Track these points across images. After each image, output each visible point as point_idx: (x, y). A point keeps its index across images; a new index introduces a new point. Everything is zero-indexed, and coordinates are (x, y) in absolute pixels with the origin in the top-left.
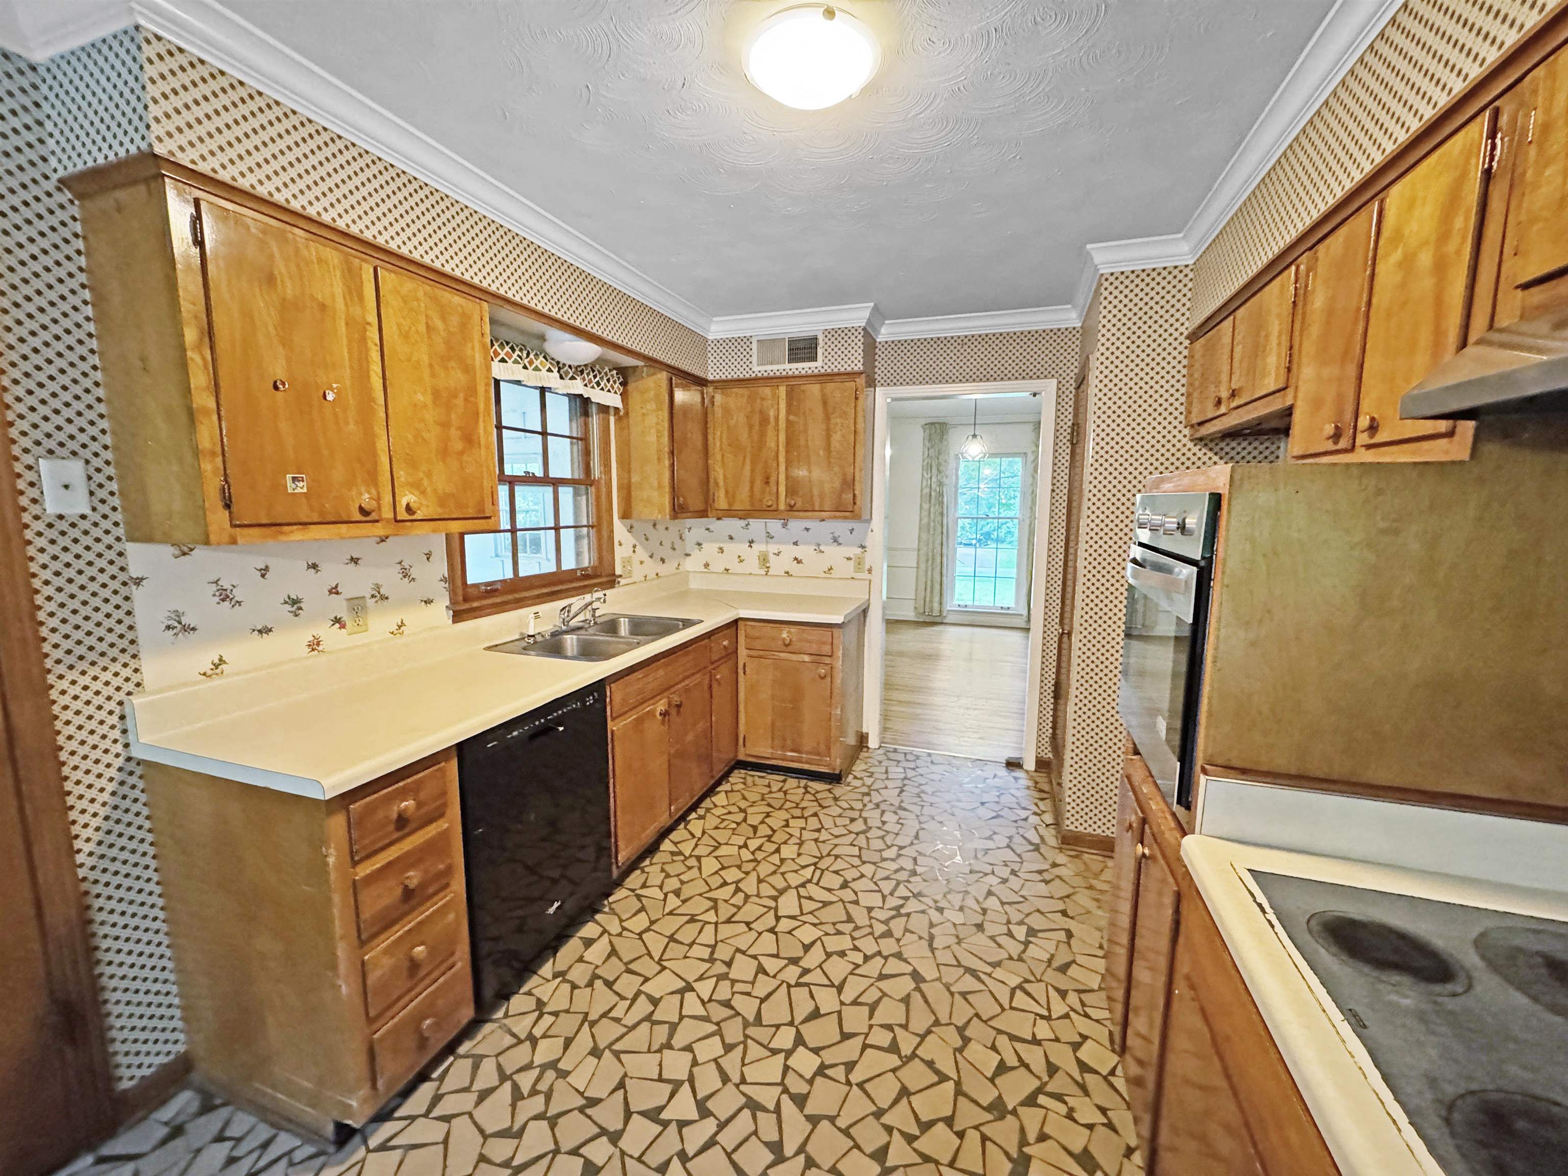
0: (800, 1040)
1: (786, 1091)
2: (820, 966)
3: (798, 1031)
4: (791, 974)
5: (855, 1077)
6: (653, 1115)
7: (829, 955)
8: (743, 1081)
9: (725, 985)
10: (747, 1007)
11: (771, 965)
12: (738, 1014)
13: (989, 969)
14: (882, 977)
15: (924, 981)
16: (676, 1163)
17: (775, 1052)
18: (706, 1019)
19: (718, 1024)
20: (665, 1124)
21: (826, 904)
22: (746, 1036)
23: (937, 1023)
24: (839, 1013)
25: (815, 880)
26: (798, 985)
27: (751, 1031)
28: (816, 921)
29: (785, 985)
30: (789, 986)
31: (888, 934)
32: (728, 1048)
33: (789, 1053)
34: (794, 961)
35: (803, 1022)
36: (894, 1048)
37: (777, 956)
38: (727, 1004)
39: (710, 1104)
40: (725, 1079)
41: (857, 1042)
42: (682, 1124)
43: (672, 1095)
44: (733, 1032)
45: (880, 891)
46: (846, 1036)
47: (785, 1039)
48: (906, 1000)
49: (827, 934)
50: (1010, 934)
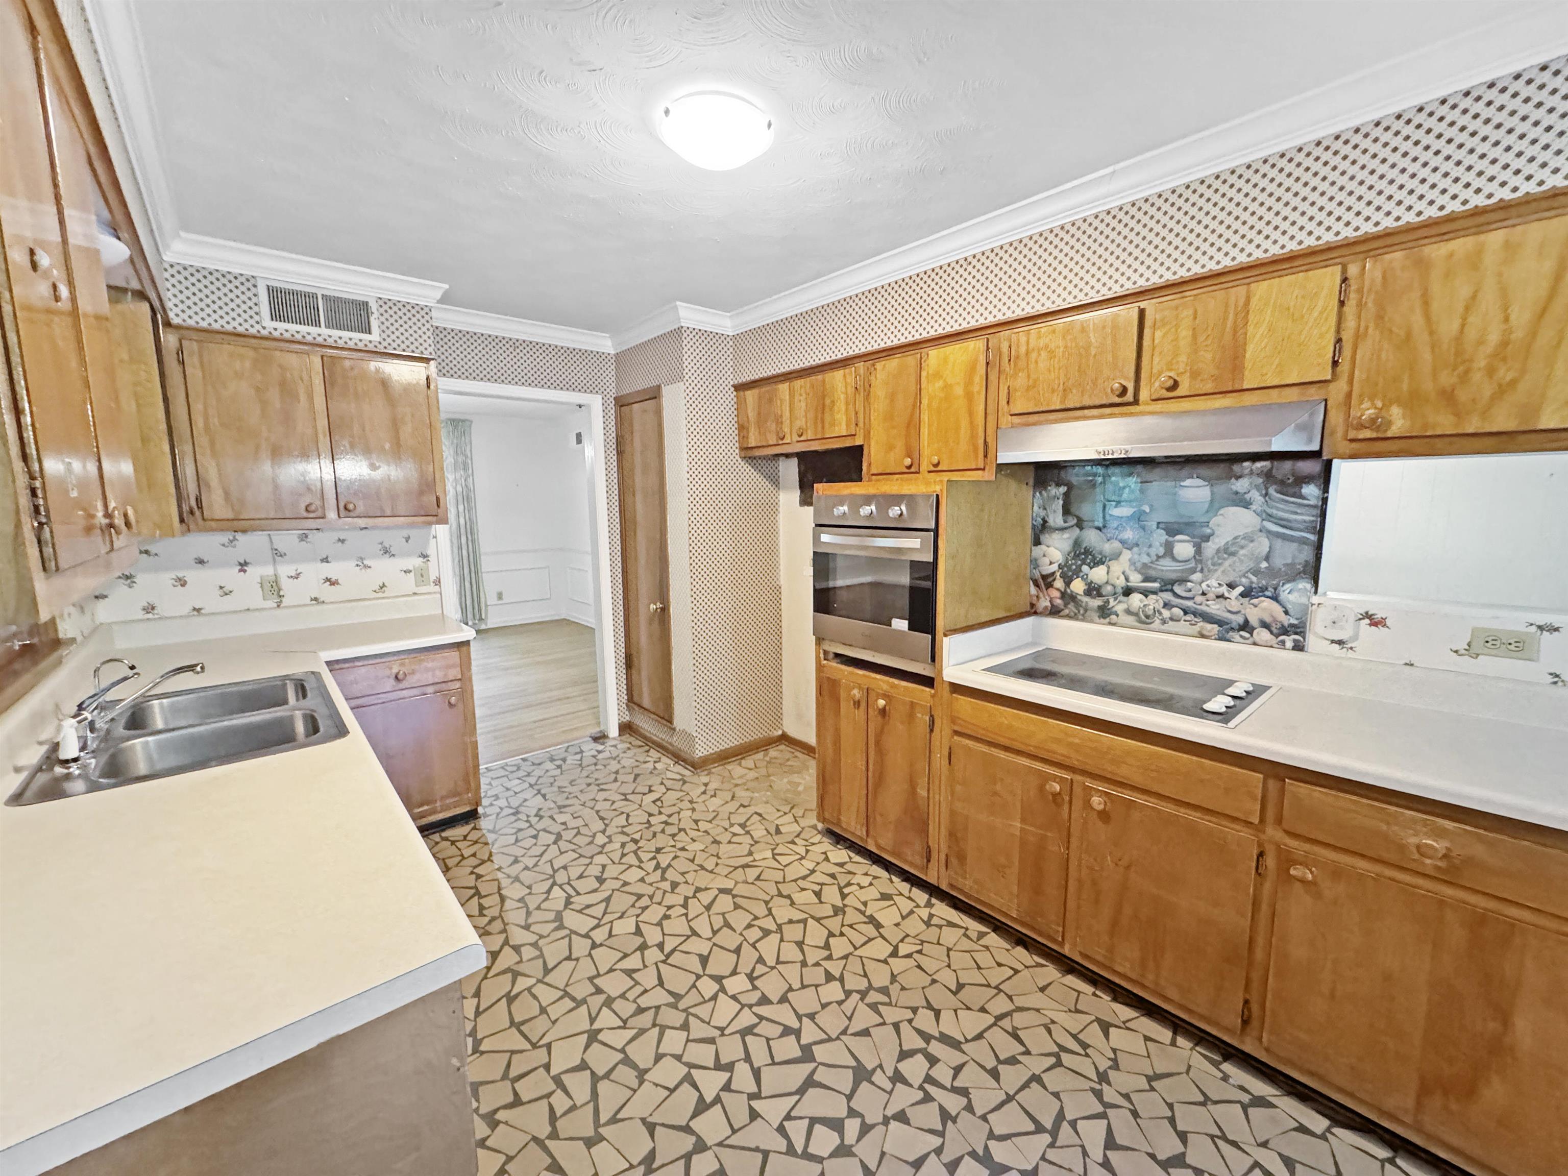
0: (718, 979)
1: (750, 1006)
2: (664, 934)
3: (711, 977)
4: (653, 955)
5: (771, 962)
6: (702, 1107)
7: (659, 924)
8: (722, 1029)
9: (618, 1005)
10: (659, 997)
11: (633, 962)
12: (658, 1008)
13: (751, 858)
14: (708, 908)
15: (731, 890)
16: (755, 1104)
17: (714, 998)
18: (642, 1032)
19: (654, 1025)
20: (717, 1100)
21: (608, 900)
22: (685, 1010)
23: (767, 903)
24: (714, 944)
25: (573, 893)
26: (668, 956)
27: (681, 1005)
28: (619, 915)
29: (660, 965)
30: (664, 962)
31: (675, 885)
32: (685, 1027)
33: (723, 989)
34: (643, 947)
35: (704, 968)
36: (766, 933)
37: (626, 956)
38: (640, 1011)
39: (723, 1061)
40: (712, 1041)
41: (746, 947)
42: (727, 1087)
43: (695, 1086)
44: (673, 1017)
45: (631, 866)
46: (738, 951)
47: (708, 987)
48: (737, 907)
49: (638, 916)
50: (735, 835)
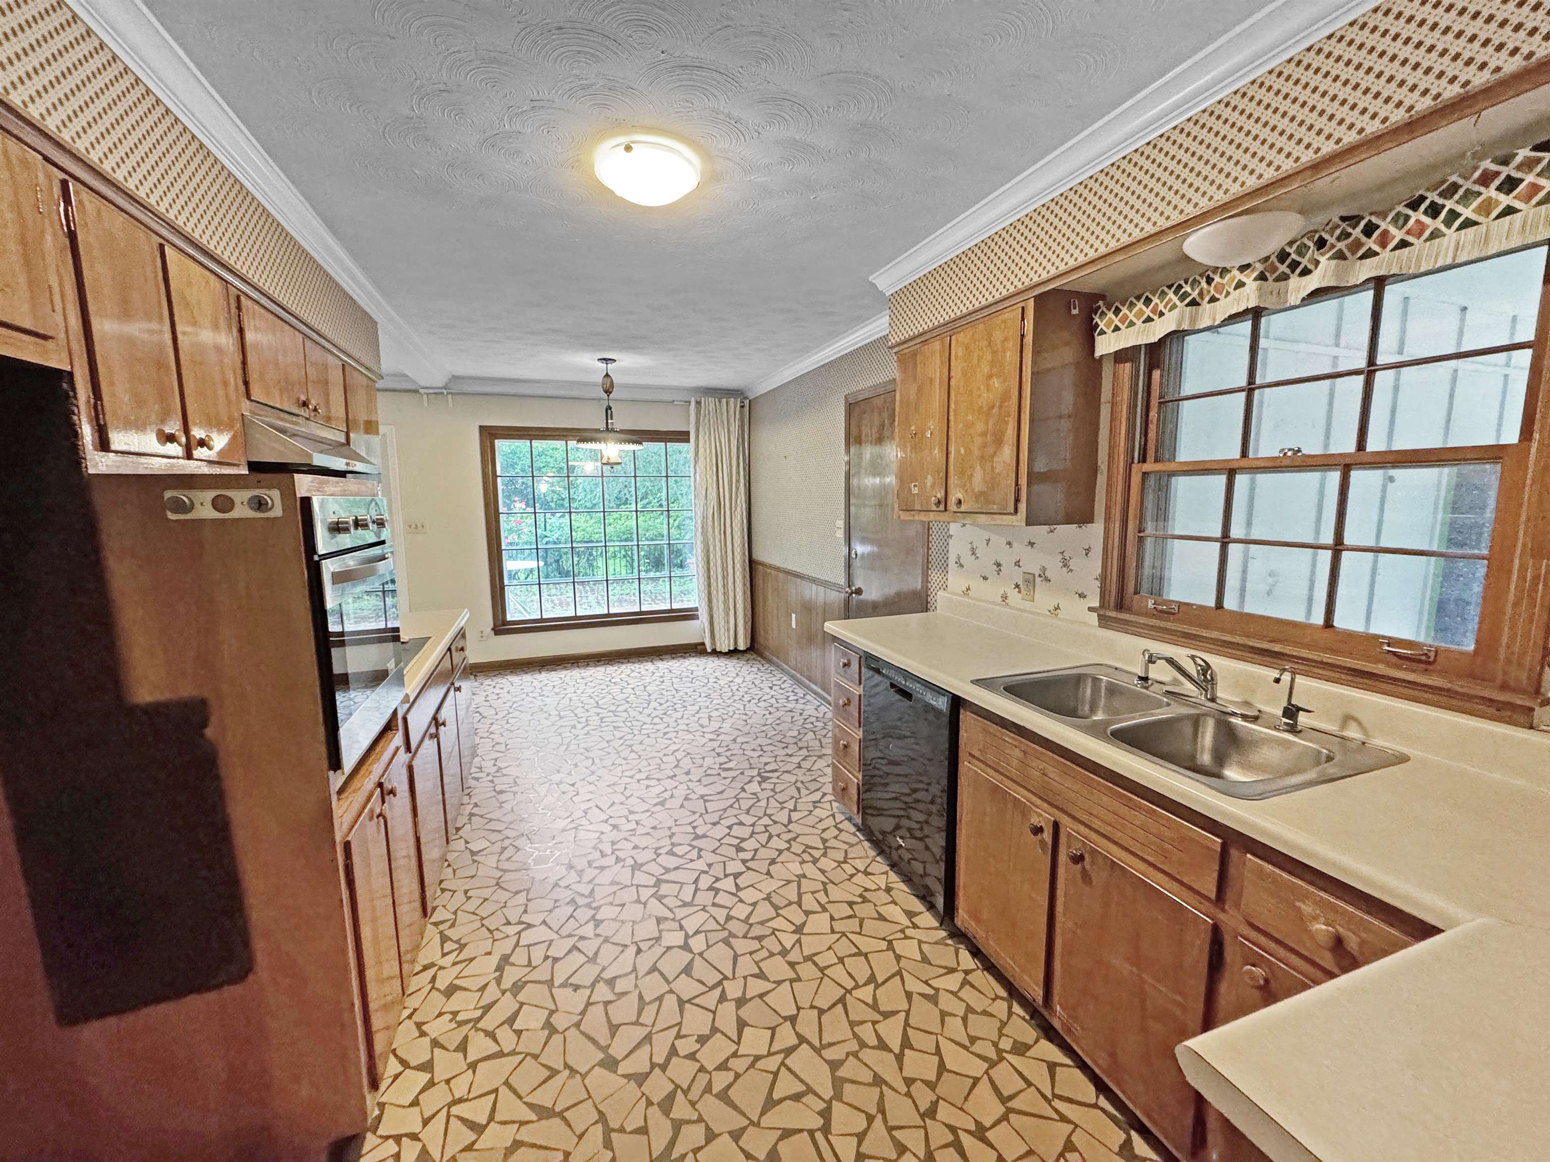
0: (686, 947)
1: (673, 919)
2: (714, 1013)
3: (691, 952)
4: (733, 990)
5: (634, 949)
6: (736, 876)
7: (714, 1030)
8: (704, 910)
9: (777, 949)
10: (741, 945)
11: (756, 987)
12: (745, 937)
14: (648, 1038)
17: (697, 932)
18: (762, 923)
19: (751, 925)
20: (726, 876)
21: (770, 1103)
22: (724, 929)
23: (578, 1025)
24: (668, 982)
25: (819, 1136)
26: (720, 983)
27: (726, 933)
28: (760, 1065)
29: (731, 976)
30: (726, 978)
32: (729, 918)
33: (687, 937)
34: (741, 1002)
35: (692, 960)
36: (611, 982)
37: (761, 996)
38: (760, 938)
39: (713, 893)
40: (714, 905)
41: (642, 970)
42: (717, 880)
43: (737, 885)
44: (737, 927)
46: (654, 969)
47: (698, 944)
48: (614, 1029)
49: (735, 1055)
